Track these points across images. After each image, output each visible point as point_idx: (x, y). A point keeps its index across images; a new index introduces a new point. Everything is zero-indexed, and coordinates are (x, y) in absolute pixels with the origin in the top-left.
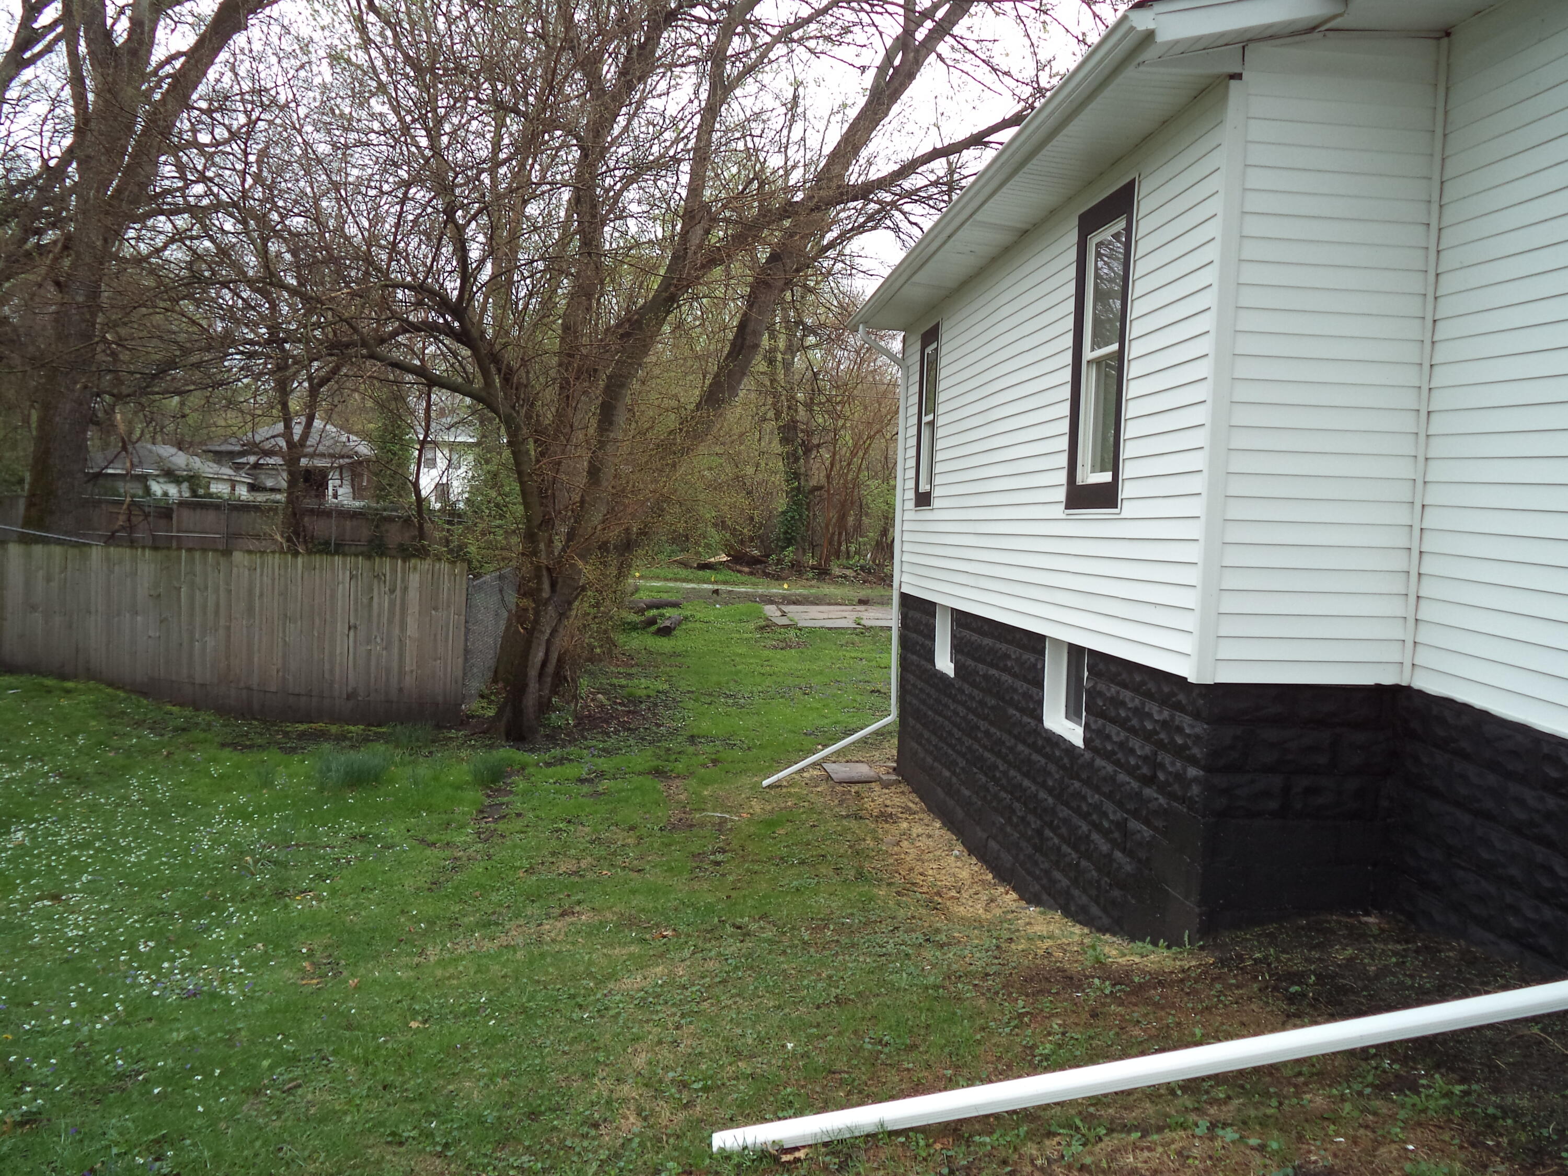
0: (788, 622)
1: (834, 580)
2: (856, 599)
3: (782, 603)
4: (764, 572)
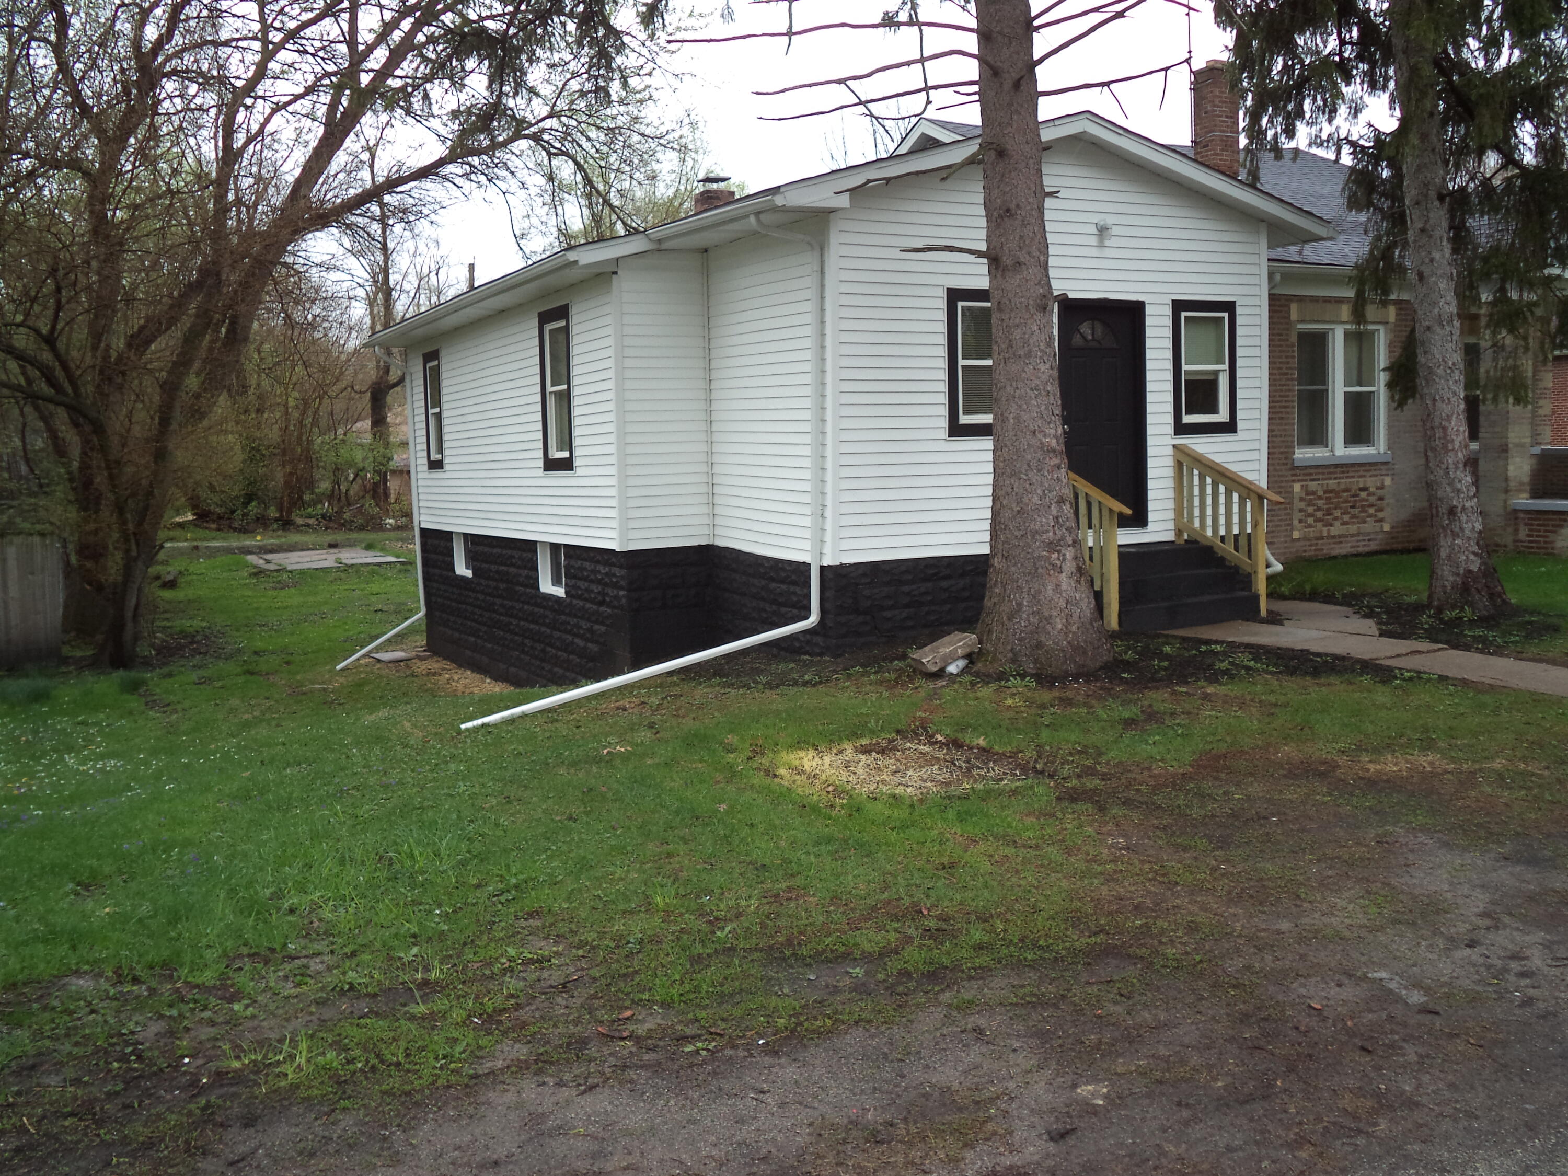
0: (276, 568)
2: (326, 544)
3: (262, 552)
4: (231, 527)
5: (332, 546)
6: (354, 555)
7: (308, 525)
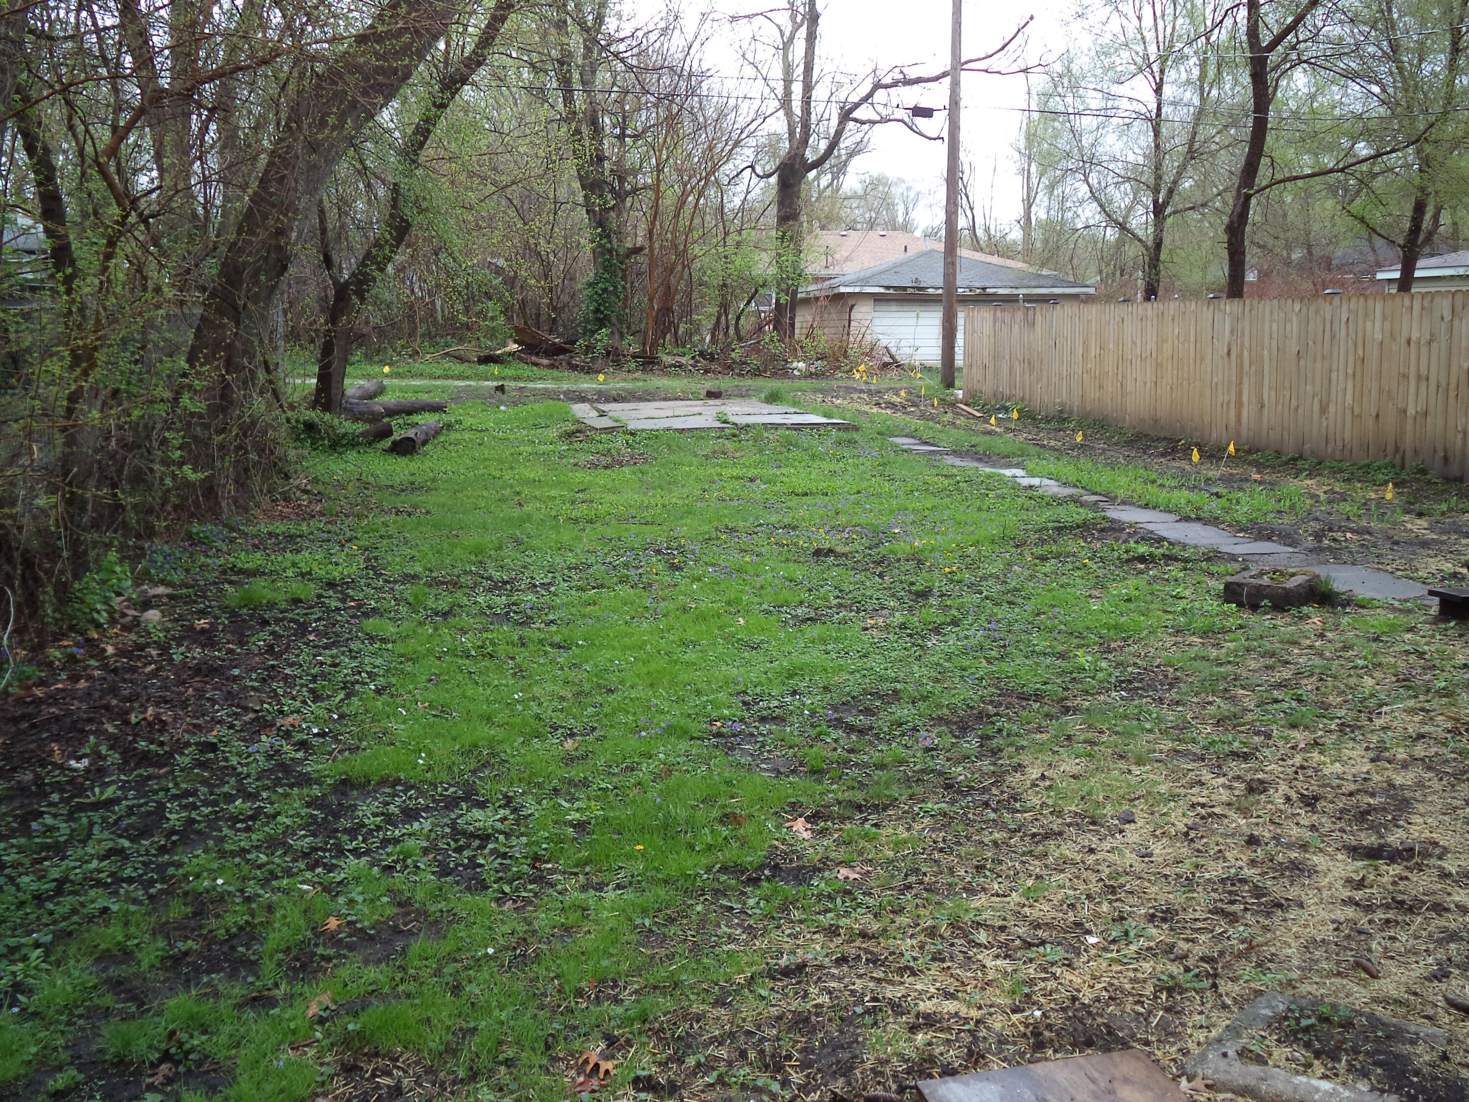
0: (610, 424)
1: (665, 370)
2: (704, 392)
3: (598, 401)
4: (569, 364)
5: (712, 395)
6: (749, 410)
7: (680, 366)
